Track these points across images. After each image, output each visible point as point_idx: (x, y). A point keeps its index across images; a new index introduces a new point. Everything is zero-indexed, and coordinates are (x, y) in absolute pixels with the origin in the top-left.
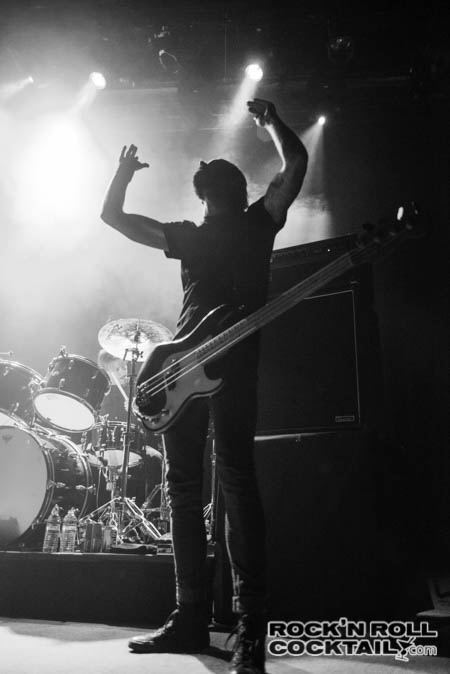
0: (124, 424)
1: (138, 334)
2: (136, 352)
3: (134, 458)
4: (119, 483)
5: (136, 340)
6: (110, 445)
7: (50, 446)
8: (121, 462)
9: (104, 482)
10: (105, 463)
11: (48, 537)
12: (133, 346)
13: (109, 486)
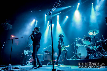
0: (95, 43)
1: (93, 32)
2: (94, 34)
3: (98, 47)
4: (97, 50)
5: (94, 32)
6: (94, 46)
7: (86, 47)
8: (96, 48)
9: (94, 50)
10: (94, 48)
11: (89, 57)
12: (93, 33)
13: (95, 51)
